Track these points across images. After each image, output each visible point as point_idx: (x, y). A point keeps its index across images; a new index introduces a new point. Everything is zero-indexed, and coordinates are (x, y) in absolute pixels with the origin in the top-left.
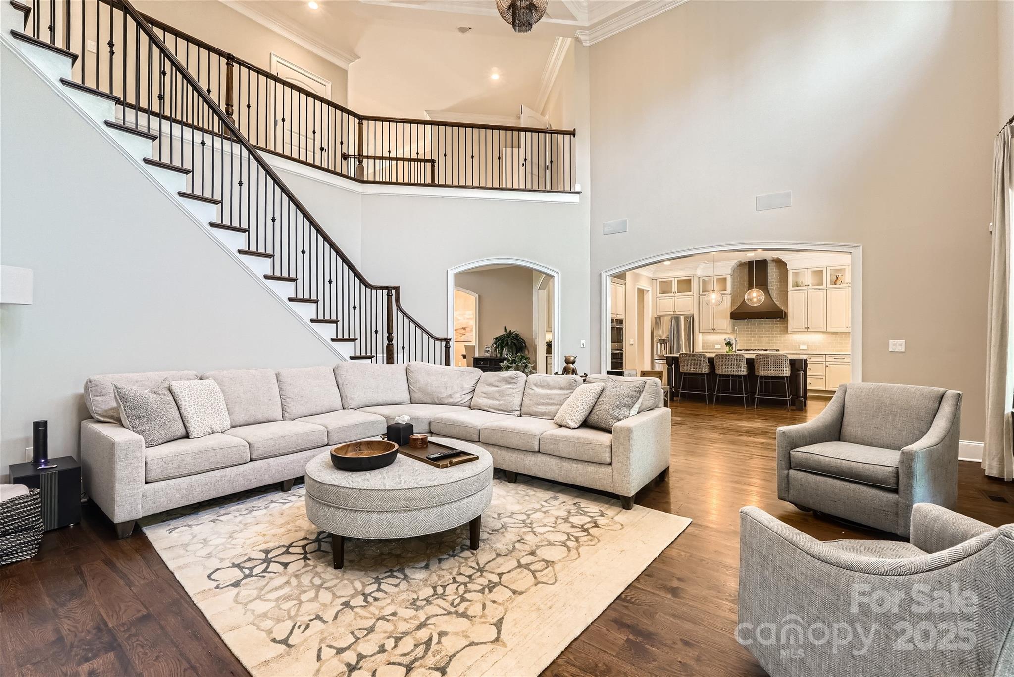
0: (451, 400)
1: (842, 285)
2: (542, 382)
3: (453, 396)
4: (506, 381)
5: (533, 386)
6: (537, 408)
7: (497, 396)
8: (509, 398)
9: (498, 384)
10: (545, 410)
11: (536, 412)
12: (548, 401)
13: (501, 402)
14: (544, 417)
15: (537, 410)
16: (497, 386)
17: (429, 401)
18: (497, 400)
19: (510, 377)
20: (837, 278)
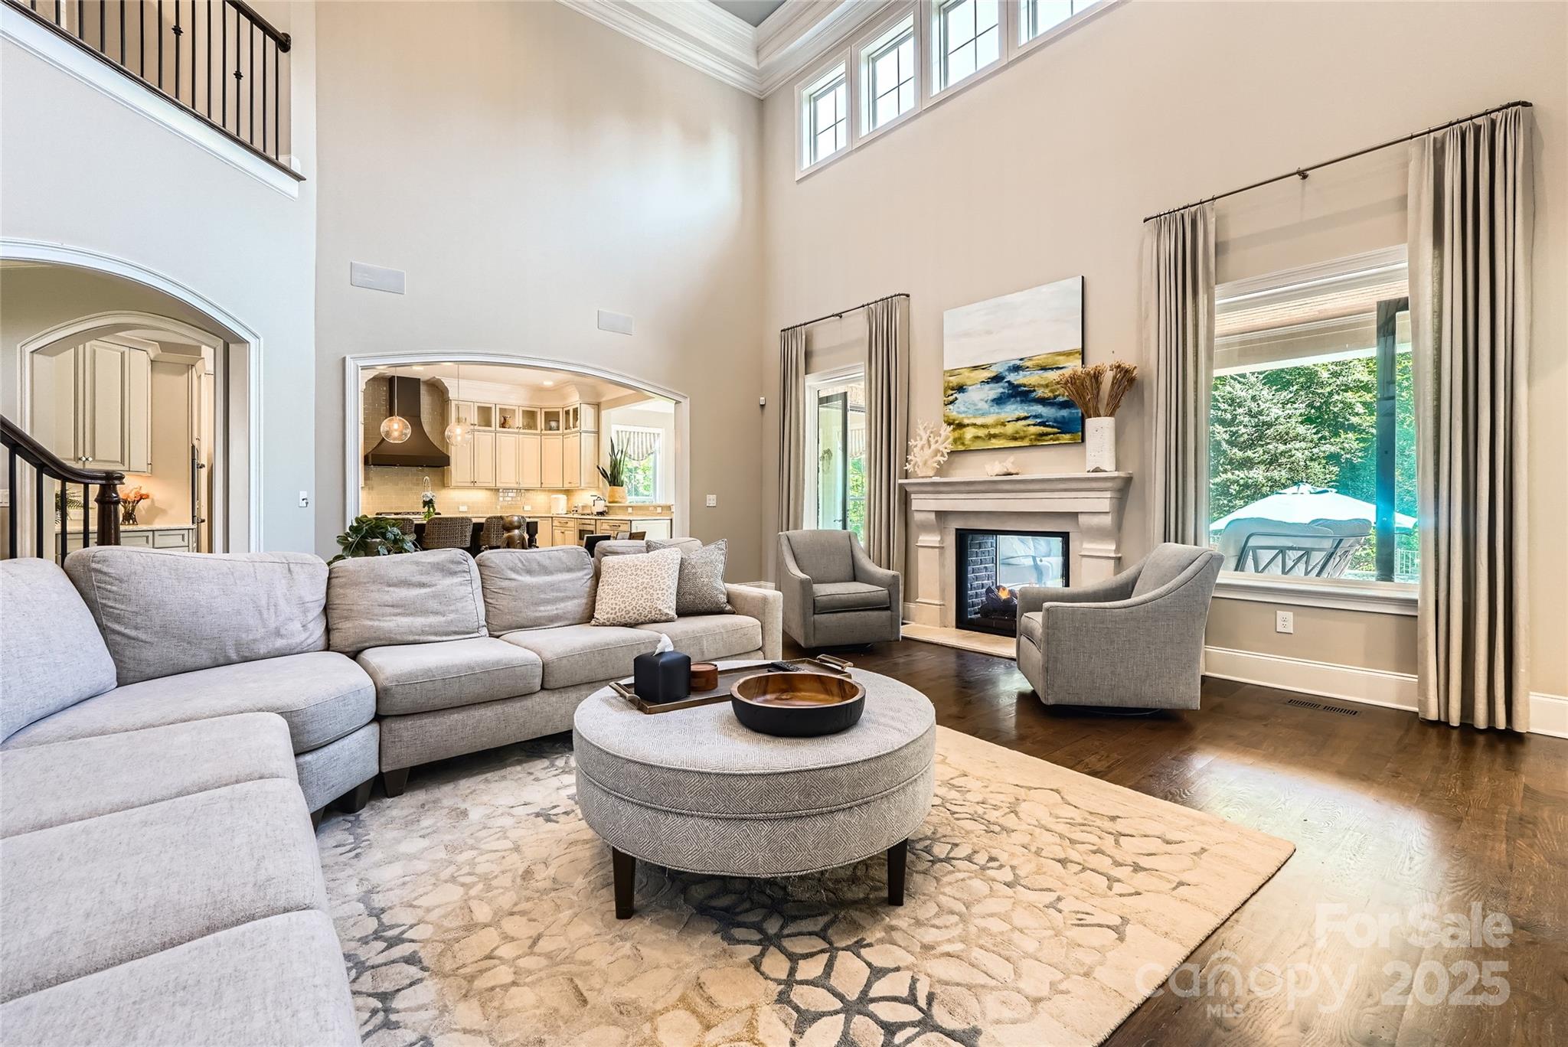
0: (280, 643)
1: (510, 430)
2: (526, 564)
3: (283, 631)
4: (442, 570)
5: (509, 572)
6: (536, 611)
7: (433, 605)
8: (464, 604)
9: (424, 579)
10: (555, 612)
11: (537, 618)
12: (555, 594)
13: (451, 616)
14: (556, 625)
15: (538, 614)
16: (423, 585)
17: (205, 658)
18: (436, 613)
19: (452, 562)
20: (505, 419)
